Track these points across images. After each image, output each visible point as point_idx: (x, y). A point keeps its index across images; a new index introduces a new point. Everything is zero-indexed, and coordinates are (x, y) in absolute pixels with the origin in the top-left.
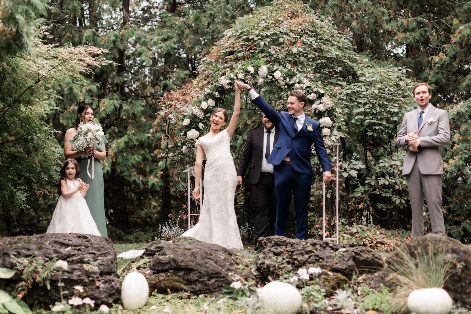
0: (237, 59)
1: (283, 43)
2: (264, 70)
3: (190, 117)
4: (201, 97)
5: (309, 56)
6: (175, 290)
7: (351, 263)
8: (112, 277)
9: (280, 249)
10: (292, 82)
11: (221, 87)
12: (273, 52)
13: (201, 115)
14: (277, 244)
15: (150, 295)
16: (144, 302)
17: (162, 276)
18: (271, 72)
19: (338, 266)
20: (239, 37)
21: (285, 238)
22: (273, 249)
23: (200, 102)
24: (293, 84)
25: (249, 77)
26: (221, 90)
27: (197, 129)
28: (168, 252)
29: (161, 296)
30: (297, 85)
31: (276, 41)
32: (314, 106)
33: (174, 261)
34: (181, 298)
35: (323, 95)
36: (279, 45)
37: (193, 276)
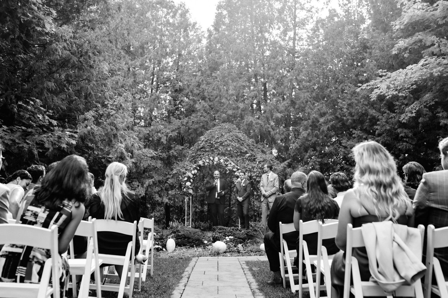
0: (206, 151)
1: (224, 146)
2: (216, 159)
3: (187, 177)
4: (192, 169)
5: (235, 151)
6: (184, 245)
7: (245, 236)
8: (162, 240)
9: (221, 231)
10: (227, 164)
11: (200, 165)
12: (220, 150)
13: (192, 176)
14: (220, 229)
15: (176, 247)
16: (174, 249)
17: (179, 240)
18: (219, 160)
19: (241, 237)
20: (207, 141)
21: (223, 227)
22: (219, 231)
23: (191, 171)
24: (228, 165)
25: (211, 161)
26: (200, 166)
27: (190, 182)
28: (181, 231)
29: (179, 247)
30: (229, 165)
31: (221, 144)
32: (236, 173)
33: (184, 235)
34: (186, 248)
35: (239, 169)
36: (223, 146)
37: (191, 240)
